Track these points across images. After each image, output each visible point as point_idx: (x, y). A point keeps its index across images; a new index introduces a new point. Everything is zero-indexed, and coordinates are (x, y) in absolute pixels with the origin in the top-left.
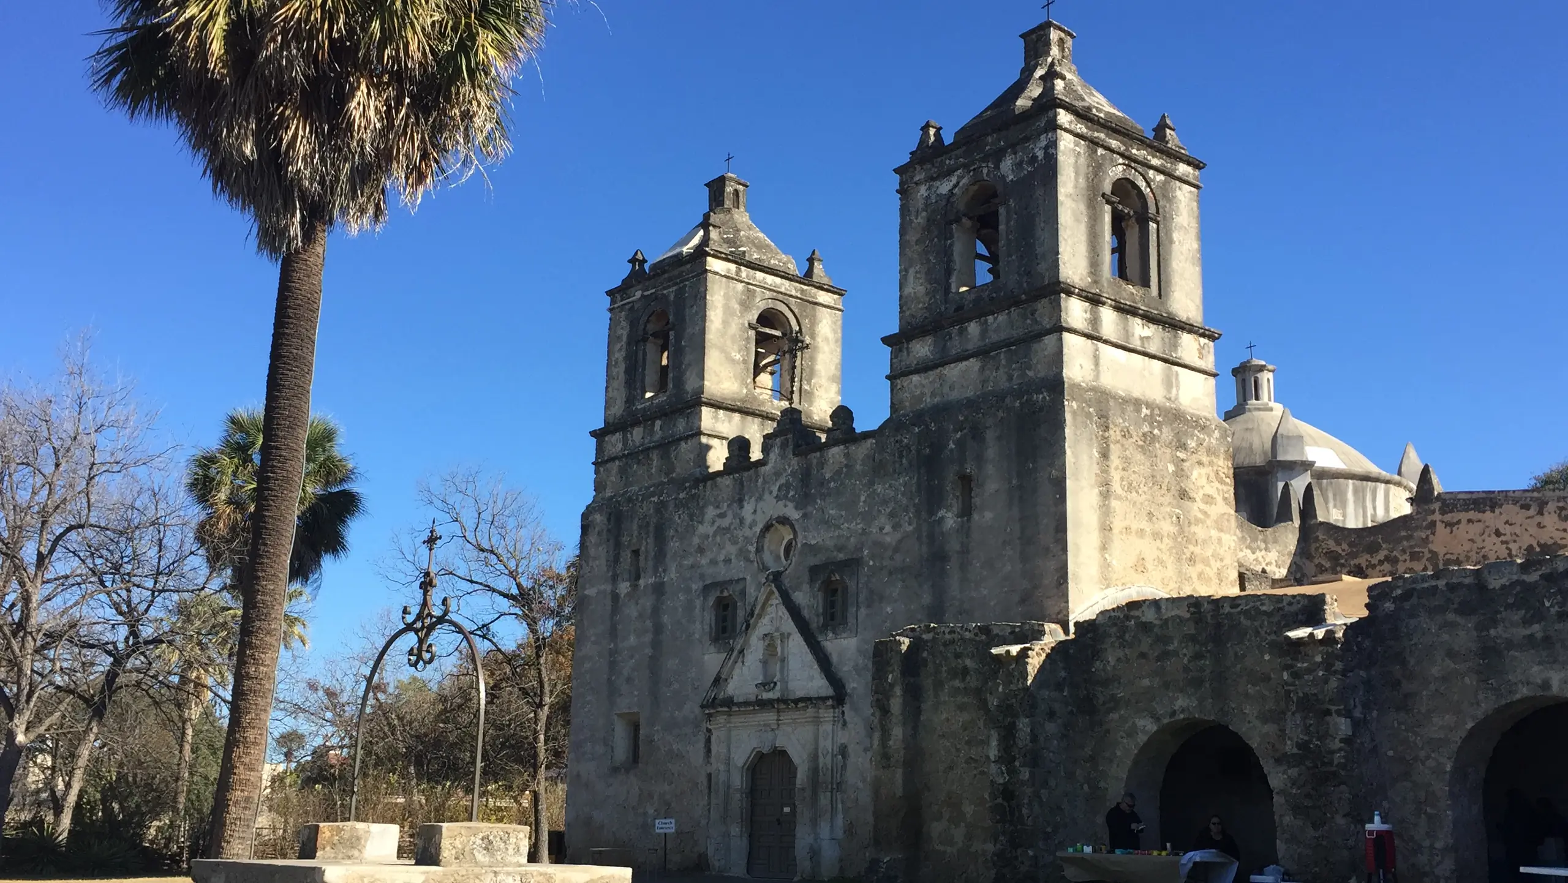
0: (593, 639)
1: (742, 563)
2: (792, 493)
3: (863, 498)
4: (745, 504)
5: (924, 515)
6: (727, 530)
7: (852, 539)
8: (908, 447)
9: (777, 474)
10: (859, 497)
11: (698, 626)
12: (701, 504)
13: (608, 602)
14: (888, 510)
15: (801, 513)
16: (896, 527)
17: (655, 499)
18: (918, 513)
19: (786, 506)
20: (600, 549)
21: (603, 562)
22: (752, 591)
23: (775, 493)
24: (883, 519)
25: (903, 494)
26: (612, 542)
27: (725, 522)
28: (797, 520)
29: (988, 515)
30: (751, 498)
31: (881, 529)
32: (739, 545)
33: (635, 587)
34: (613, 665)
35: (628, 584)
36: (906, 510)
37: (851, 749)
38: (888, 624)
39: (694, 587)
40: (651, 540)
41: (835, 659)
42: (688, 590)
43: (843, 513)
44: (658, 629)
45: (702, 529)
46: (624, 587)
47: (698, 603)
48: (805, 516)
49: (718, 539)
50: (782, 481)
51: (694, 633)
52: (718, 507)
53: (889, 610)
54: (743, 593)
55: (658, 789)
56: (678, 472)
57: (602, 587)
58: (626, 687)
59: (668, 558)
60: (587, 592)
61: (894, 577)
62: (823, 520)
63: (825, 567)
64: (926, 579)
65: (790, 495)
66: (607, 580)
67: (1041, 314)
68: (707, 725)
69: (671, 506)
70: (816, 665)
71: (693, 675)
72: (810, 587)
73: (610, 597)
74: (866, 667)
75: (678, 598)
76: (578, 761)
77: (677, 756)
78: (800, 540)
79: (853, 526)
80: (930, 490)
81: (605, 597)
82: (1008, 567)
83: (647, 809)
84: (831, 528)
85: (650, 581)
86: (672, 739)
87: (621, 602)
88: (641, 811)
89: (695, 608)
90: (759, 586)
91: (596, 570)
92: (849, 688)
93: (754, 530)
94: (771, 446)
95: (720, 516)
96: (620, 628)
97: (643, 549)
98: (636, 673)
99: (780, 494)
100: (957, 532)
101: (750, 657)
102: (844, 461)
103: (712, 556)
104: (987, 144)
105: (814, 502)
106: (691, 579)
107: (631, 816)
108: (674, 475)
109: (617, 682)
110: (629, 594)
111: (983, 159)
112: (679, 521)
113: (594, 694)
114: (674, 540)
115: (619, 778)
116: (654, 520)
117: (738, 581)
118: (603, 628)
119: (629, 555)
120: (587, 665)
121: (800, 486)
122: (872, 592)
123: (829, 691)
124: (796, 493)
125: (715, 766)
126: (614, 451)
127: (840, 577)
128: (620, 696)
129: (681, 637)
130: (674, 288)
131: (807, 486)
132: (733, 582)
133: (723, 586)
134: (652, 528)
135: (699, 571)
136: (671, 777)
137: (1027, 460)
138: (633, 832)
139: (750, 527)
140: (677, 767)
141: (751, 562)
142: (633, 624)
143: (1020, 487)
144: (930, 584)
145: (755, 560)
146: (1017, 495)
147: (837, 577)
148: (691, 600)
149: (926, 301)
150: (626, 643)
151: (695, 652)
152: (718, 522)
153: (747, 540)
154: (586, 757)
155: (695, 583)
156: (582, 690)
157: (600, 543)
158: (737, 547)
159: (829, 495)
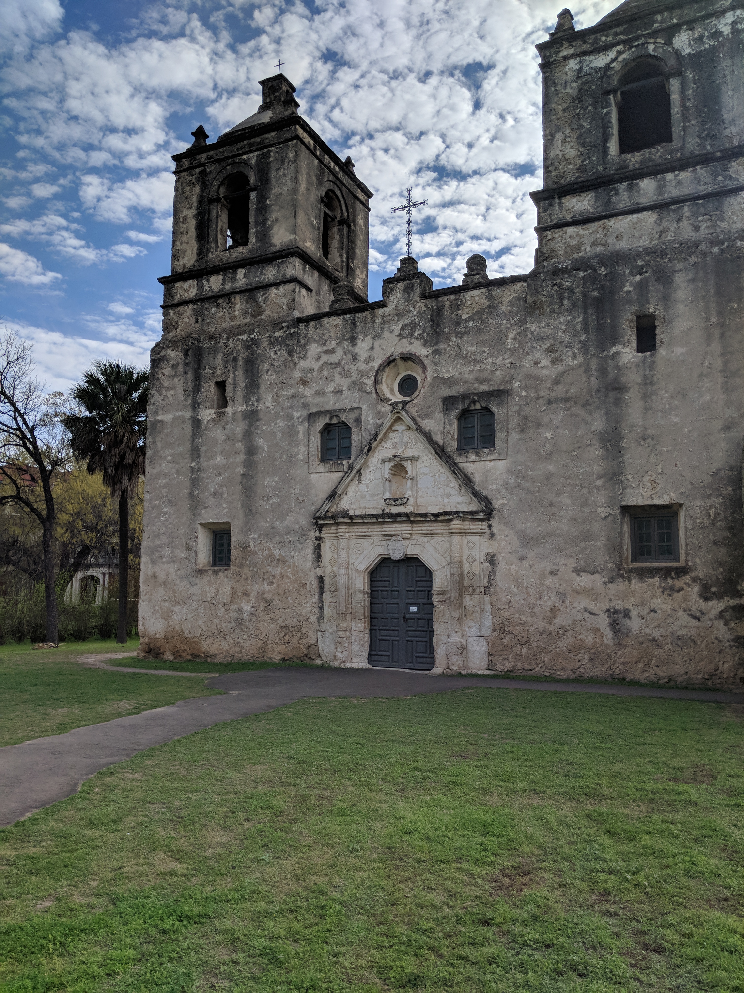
0: (169, 458)
1: (356, 394)
2: (418, 332)
3: (511, 336)
4: (359, 342)
5: (592, 350)
6: (338, 364)
7: (498, 373)
8: (571, 290)
9: (400, 315)
10: (507, 336)
11: (302, 448)
12: (302, 342)
13: (188, 428)
14: (545, 347)
15: (431, 350)
16: (554, 362)
17: (245, 337)
18: (584, 347)
19: (411, 343)
20: (176, 380)
21: (180, 392)
22: (369, 418)
23: (397, 332)
24: (538, 355)
25: (564, 332)
26: (190, 375)
27: (334, 358)
28: (427, 356)
29: (679, 350)
30: (365, 335)
31: (536, 363)
32: (353, 378)
33: (220, 415)
34: (195, 482)
35: (213, 411)
36: (569, 346)
37: (499, 558)
38: (547, 448)
39: (296, 414)
40: (240, 373)
41: (477, 478)
42: (290, 417)
43: (486, 350)
44: (251, 451)
45: (303, 364)
46: (207, 414)
47: (302, 429)
48: (436, 352)
49: (325, 373)
50: (406, 321)
51: (297, 454)
52: (324, 344)
53: (549, 435)
54: (358, 420)
55: (255, 588)
56: (268, 314)
57: (180, 413)
58: (213, 500)
59: (262, 389)
60: (159, 418)
61: (554, 406)
62: (459, 356)
63: (464, 397)
64: (598, 408)
65: (416, 334)
66: (185, 407)
67: (737, 172)
68: (317, 534)
69: (265, 343)
70: (454, 483)
71: (297, 491)
72: (444, 415)
73: (190, 422)
74: (519, 486)
75: (276, 424)
76: (154, 562)
77: (278, 560)
78: (430, 374)
79: (499, 361)
80: (600, 328)
81: (184, 422)
82: (707, 397)
83: (242, 605)
84: (470, 362)
85: (240, 409)
86: (271, 546)
87: (203, 427)
88: (234, 607)
89: (298, 432)
90: (379, 415)
91: (171, 399)
92: (496, 504)
93: (370, 364)
94: (392, 290)
95: (327, 352)
96: (203, 449)
97: (230, 380)
98: (224, 489)
99: (403, 333)
100: (638, 365)
101: (368, 476)
102: (486, 303)
103: (317, 388)
104: (655, 22)
105: (448, 339)
106: (292, 407)
107: (221, 612)
108: (263, 317)
109: (201, 496)
110: (213, 420)
111: (650, 36)
112: (275, 357)
113: (172, 506)
114: (269, 373)
115: (206, 578)
116: (243, 355)
117: (352, 409)
118: (181, 449)
119: (213, 386)
120: (163, 481)
121: (428, 325)
122: (526, 419)
123: (474, 506)
124: (424, 332)
125: (329, 569)
126: (186, 295)
127: (484, 405)
128: (205, 508)
129: (281, 457)
130: (256, 154)
131: (438, 326)
132: (345, 411)
133: (333, 413)
134: (241, 362)
135: (302, 401)
136: (271, 578)
137: (730, 301)
138: (224, 625)
139: (366, 362)
140: (279, 569)
141: (368, 393)
142: (219, 445)
143: (722, 325)
144: (603, 412)
145: (374, 391)
146: (717, 332)
147: (478, 406)
148: (293, 425)
149: (579, 162)
150: (211, 462)
151: (300, 471)
152: (325, 358)
153: (362, 373)
154: (164, 560)
155: (297, 411)
156: (157, 502)
157: (175, 375)
158: (349, 380)
159: (467, 333)
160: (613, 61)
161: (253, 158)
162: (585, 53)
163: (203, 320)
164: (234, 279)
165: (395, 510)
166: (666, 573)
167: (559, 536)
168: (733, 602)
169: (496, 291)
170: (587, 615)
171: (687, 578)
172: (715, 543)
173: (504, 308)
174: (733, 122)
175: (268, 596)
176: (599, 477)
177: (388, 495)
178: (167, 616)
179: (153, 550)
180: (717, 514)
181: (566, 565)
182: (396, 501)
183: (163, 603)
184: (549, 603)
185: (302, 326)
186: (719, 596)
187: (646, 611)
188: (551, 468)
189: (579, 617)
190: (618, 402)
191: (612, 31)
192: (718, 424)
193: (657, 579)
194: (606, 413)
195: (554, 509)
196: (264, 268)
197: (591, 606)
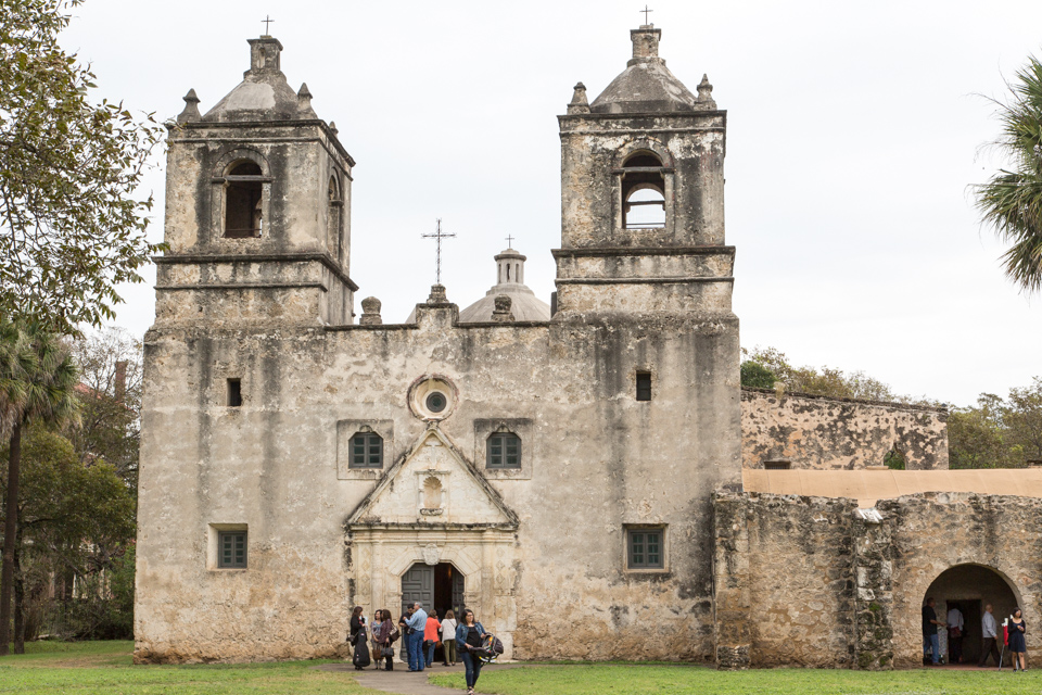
0: (171, 453)
1: (388, 407)
2: (450, 357)
3: (535, 372)
4: (391, 358)
5: (602, 394)
6: (369, 376)
7: (524, 404)
8: (586, 341)
9: (432, 339)
10: (532, 372)
11: (330, 455)
12: (330, 350)
13: (195, 424)
14: (564, 386)
15: (462, 375)
16: (572, 400)
17: (264, 336)
18: (596, 390)
19: (443, 366)
20: (178, 371)
21: (184, 385)
22: (402, 431)
23: (429, 354)
24: (558, 392)
25: (580, 376)
26: (197, 368)
27: (364, 370)
28: (459, 381)
29: (668, 403)
30: (397, 353)
31: (557, 399)
32: (385, 392)
33: (234, 413)
34: (203, 481)
35: (224, 408)
36: (583, 388)
37: (524, 564)
38: (565, 472)
39: (323, 421)
40: (258, 373)
41: (505, 494)
42: (317, 423)
43: (513, 382)
44: (271, 453)
45: (330, 371)
46: (219, 410)
47: (330, 436)
48: (467, 378)
49: (355, 383)
50: (438, 345)
51: (324, 460)
52: (354, 355)
53: (567, 462)
54: (390, 433)
55: (278, 591)
56: (287, 315)
57: (184, 407)
58: (227, 500)
59: (285, 391)
60: (157, 409)
61: (571, 437)
62: (489, 384)
63: (494, 422)
64: (606, 442)
65: (448, 358)
66: (191, 401)
67: (712, 266)
68: (347, 539)
69: (287, 346)
70: (484, 498)
71: (325, 496)
72: (476, 435)
73: (196, 417)
74: (541, 503)
75: (300, 428)
76: (153, 563)
77: (304, 563)
78: (462, 396)
79: (524, 393)
80: (608, 377)
81: (189, 417)
82: (687, 442)
83: (264, 607)
84: (499, 391)
85: (258, 409)
86: (296, 549)
87: (213, 424)
88: (253, 609)
89: (326, 438)
90: (412, 429)
91: (172, 390)
92: (522, 518)
93: (403, 381)
94: (425, 314)
95: (357, 363)
96: (214, 447)
97: (245, 380)
98: (240, 489)
99: (435, 356)
100: (637, 411)
101: (399, 486)
102: (514, 340)
103: (347, 397)
104: (655, 124)
105: (478, 368)
106: (318, 413)
107: (239, 614)
108: (282, 317)
109: (211, 495)
110: (226, 417)
111: (651, 134)
112: (299, 361)
113: (175, 505)
114: (292, 376)
115: (219, 581)
116: (261, 355)
117: (384, 421)
118: (186, 445)
119: (225, 383)
120: (162, 478)
121: (460, 352)
122: (547, 446)
123: (502, 520)
124: (456, 357)
125: (361, 574)
126: (187, 280)
127: (512, 431)
128: (217, 508)
129: (306, 461)
130: (270, 145)
131: (469, 354)
132: (376, 422)
133: (363, 423)
134: (259, 361)
135: (330, 407)
136: (296, 581)
137: (705, 369)
138: (242, 627)
139: (398, 378)
140: (306, 572)
141: (401, 407)
142: (233, 445)
143: (699, 387)
144: (610, 447)
145: (406, 406)
146: (695, 392)
147: (506, 430)
148: (320, 431)
149: (591, 228)
150: (224, 462)
151: (329, 477)
152: (354, 369)
153: (394, 388)
154: (166, 560)
155: (325, 417)
156: (157, 500)
157: (178, 366)
158: (381, 393)
159: (497, 365)
160: (621, 147)
161: (267, 148)
162: (598, 134)
163: (209, 309)
164: (246, 273)
165: (430, 520)
166: (656, 578)
167: (574, 547)
168: (701, 600)
169: (523, 332)
170: (595, 611)
171: (671, 582)
172: (690, 555)
173: (528, 347)
174: (710, 223)
175: (293, 598)
176: (606, 500)
177: (422, 506)
178: (172, 618)
179: (151, 551)
180: (692, 533)
181: (579, 571)
182: (432, 511)
183: (166, 606)
184: (566, 602)
185: (330, 335)
186: (692, 595)
187: (640, 607)
188: (569, 489)
189: (589, 613)
190: (622, 439)
191: (621, 121)
192: (695, 464)
193: (649, 582)
194: (613, 448)
195: (571, 524)
196: (282, 268)
197: (598, 604)
